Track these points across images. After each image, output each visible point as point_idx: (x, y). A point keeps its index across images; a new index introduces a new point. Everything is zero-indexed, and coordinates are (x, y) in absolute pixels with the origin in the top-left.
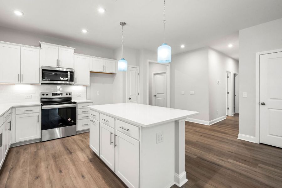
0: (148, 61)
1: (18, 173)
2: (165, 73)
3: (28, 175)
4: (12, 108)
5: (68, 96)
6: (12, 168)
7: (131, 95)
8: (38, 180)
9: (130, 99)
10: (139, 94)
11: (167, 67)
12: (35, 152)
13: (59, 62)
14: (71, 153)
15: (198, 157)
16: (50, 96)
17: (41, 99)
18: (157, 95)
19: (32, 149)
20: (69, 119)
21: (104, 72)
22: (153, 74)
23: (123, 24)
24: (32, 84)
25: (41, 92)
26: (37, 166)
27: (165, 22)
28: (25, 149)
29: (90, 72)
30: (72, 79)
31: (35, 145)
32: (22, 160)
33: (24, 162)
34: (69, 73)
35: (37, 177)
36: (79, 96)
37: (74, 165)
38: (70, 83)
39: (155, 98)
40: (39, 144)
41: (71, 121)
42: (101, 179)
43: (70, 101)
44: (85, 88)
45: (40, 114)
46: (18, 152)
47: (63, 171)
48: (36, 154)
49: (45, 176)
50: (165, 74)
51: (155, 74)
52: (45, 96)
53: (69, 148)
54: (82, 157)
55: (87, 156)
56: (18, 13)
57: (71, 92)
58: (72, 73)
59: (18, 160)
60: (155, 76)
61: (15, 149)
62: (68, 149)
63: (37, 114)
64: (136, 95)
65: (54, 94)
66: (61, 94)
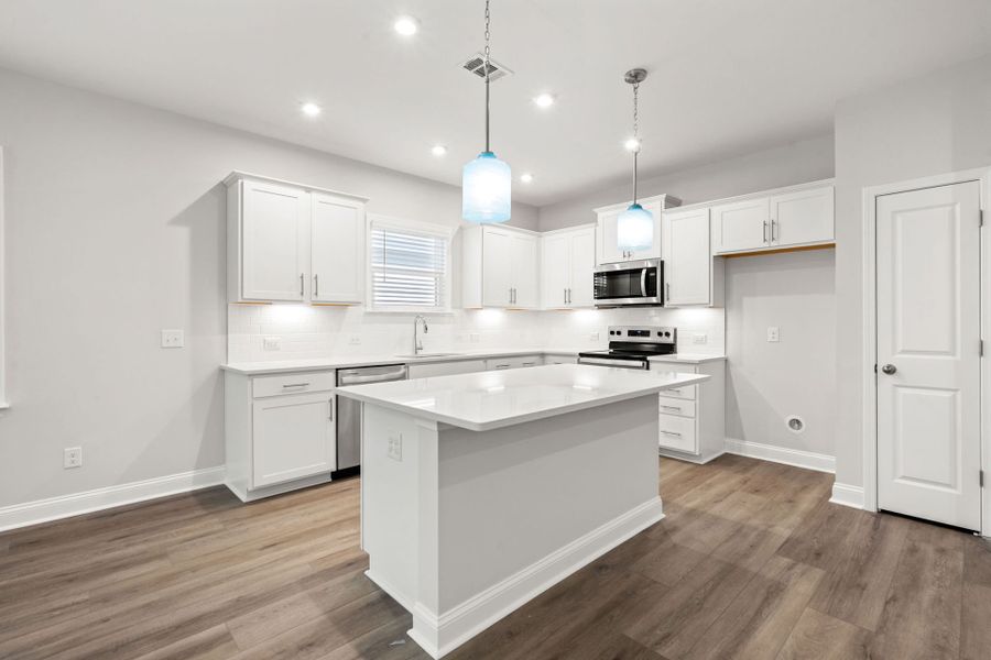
4: (541, 355)
5: (664, 339)
16: (624, 338)
17: (610, 343)
23: (636, 76)
25: (610, 327)
30: (652, 290)
34: (644, 272)
36: (701, 341)
44: (718, 315)
52: (616, 338)
64: (958, 357)
65: (632, 333)
66: (646, 333)
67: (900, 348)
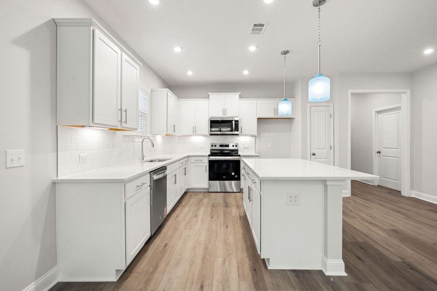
0: (350, 91)
1: (186, 210)
2: (399, 108)
3: (191, 213)
4: (188, 157)
5: (235, 148)
6: (184, 205)
7: (317, 149)
8: (196, 218)
9: (314, 154)
10: (333, 148)
11: (403, 95)
12: (202, 199)
13: (224, 111)
14: (227, 206)
15: (404, 262)
16: (218, 148)
17: (211, 150)
18: (382, 150)
19: (200, 196)
20: (233, 174)
21: (277, 117)
22: (374, 113)
23: (286, 53)
24: (204, 136)
25: (211, 144)
26: (198, 209)
27: (320, 43)
28: (196, 195)
29: (258, 119)
30: (237, 129)
31: (203, 193)
32: (191, 202)
33: (192, 203)
34: (234, 122)
35: (196, 216)
36: (247, 148)
37: (225, 216)
38: (236, 133)
39: (379, 157)
40: (206, 194)
41: (234, 175)
42: (240, 234)
43: (237, 153)
44: (253, 139)
45: (207, 164)
46: (191, 196)
47: (214, 218)
48: (201, 200)
49: (200, 217)
50: (400, 110)
51: (379, 112)
52: (214, 148)
53: (228, 202)
54: (234, 212)
55: (240, 213)
56: (190, 73)
57: (238, 144)
58: (237, 121)
59: (189, 202)
60: (379, 115)
61: (189, 193)
62: (226, 203)
63: (205, 164)
64: (327, 150)
65: (221, 146)
66: (228, 146)
67: (316, 148)
